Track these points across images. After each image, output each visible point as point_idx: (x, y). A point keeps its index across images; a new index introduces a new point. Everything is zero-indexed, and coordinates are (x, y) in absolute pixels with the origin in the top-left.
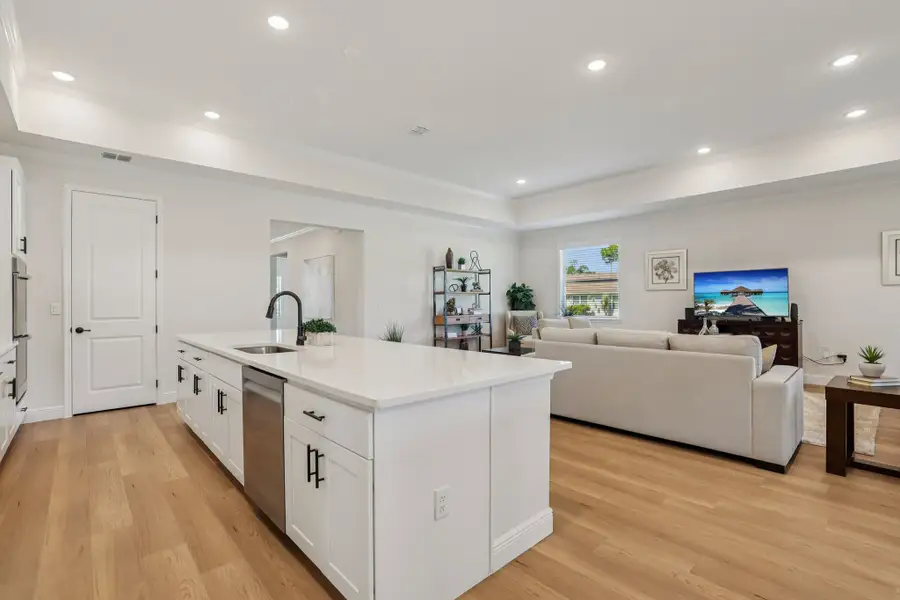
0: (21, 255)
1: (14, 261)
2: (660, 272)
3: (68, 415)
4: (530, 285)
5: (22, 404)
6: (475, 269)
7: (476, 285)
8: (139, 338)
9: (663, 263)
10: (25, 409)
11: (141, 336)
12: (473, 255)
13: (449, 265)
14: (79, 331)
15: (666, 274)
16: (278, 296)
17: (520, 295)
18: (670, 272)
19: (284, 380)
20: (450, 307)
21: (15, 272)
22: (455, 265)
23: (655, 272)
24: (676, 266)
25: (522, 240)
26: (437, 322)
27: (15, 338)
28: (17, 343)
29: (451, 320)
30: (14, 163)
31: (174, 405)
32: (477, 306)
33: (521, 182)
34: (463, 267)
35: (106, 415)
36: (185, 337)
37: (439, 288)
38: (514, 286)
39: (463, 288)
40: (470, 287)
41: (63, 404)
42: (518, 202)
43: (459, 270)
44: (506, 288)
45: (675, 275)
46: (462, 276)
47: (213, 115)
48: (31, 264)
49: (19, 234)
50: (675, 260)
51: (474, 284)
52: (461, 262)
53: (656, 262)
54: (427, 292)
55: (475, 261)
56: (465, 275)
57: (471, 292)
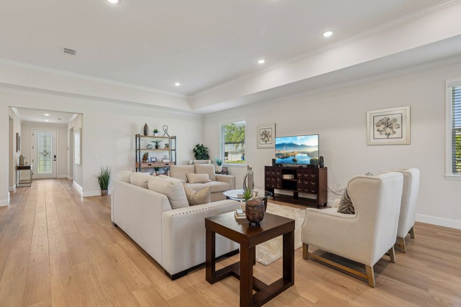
4: (205, 146)
6: (166, 136)
12: (165, 128)
13: (145, 134)
17: (198, 151)
20: (145, 157)
22: (150, 133)
25: (204, 119)
26: (138, 166)
29: (144, 165)
34: (156, 135)
38: (197, 146)
39: (157, 147)
40: (162, 145)
42: (191, 97)
43: (154, 136)
44: (192, 146)
45: (270, 139)
46: (155, 140)
50: (270, 130)
51: (166, 145)
52: (156, 132)
53: (262, 131)
54: (132, 149)
55: (166, 131)
56: (159, 139)
57: (164, 150)
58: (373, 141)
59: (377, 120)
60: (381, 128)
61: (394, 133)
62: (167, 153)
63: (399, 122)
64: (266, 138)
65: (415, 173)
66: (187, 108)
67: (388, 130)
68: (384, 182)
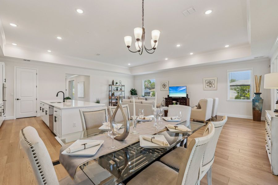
0: (4, 83)
1: (3, 84)
3: (15, 118)
4: (136, 89)
5: (5, 115)
6: (120, 85)
7: (121, 89)
8: (32, 101)
9: (164, 84)
10: (5, 116)
11: (33, 101)
13: (113, 84)
14: (18, 99)
16: (59, 92)
17: (133, 92)
19: (53, 107)
20: (113, 94)
21: (3, 87)
22: (115, 84)
25: (134, 77)
26: (110, 98)
27: (3, 101)
28: (4, 102)
29: (113, 98)
30: (3, 63)
31: (40, 117)
32: (121, 94)
34: (117, 85)
35: (24, 119)
36: (42, 101)
37: (110, 90)
38: (132, 89)
39: (117, 90)
40: (119, 89)
41: (14, 116)
42: (131, 69)
43: (116, 85)
44: (130, 90)
46: (117, 87)
47: (49, 51)
48: (7, 85)
49: (4, 78)
50: (166, 83)
51: (120, 89)
52: (117, 83)
53: (162, 84)
54: (107, 91)
55: (120, 83)
56: (118, 87)
57: (120, 91)
58: (205, 89)
59: (207, 81)
60: (208, 84)
61: (212, 86)
62: (120, 92)
63: (214, 83)
64: (165, 87)
65: (217, 99)
66: (129, 73)
67: (210, 85)
68: (208, 101)
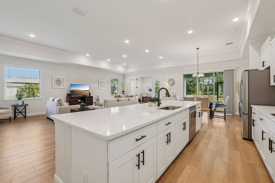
2: (57, 83)
9: (58, 80)
15: (59, 83)
18: (60, 83)
23: (55, 82)
24: (62, 81)
33: (32, 36)
45: (62, 84)
50: (62, 79)
58: (99, 88)
60: (101, 85)
